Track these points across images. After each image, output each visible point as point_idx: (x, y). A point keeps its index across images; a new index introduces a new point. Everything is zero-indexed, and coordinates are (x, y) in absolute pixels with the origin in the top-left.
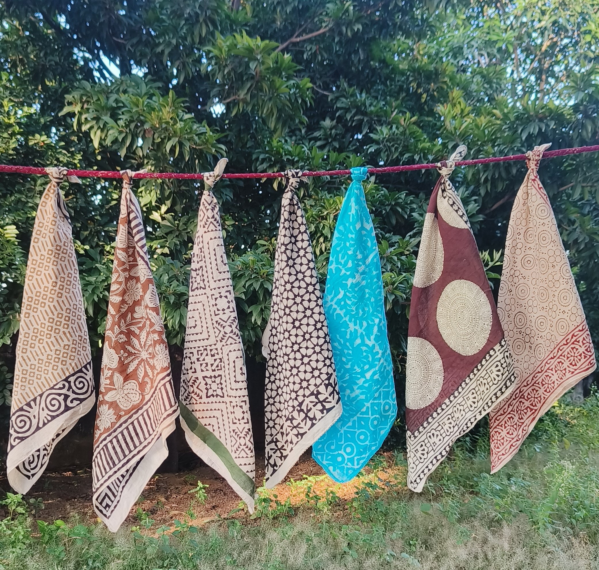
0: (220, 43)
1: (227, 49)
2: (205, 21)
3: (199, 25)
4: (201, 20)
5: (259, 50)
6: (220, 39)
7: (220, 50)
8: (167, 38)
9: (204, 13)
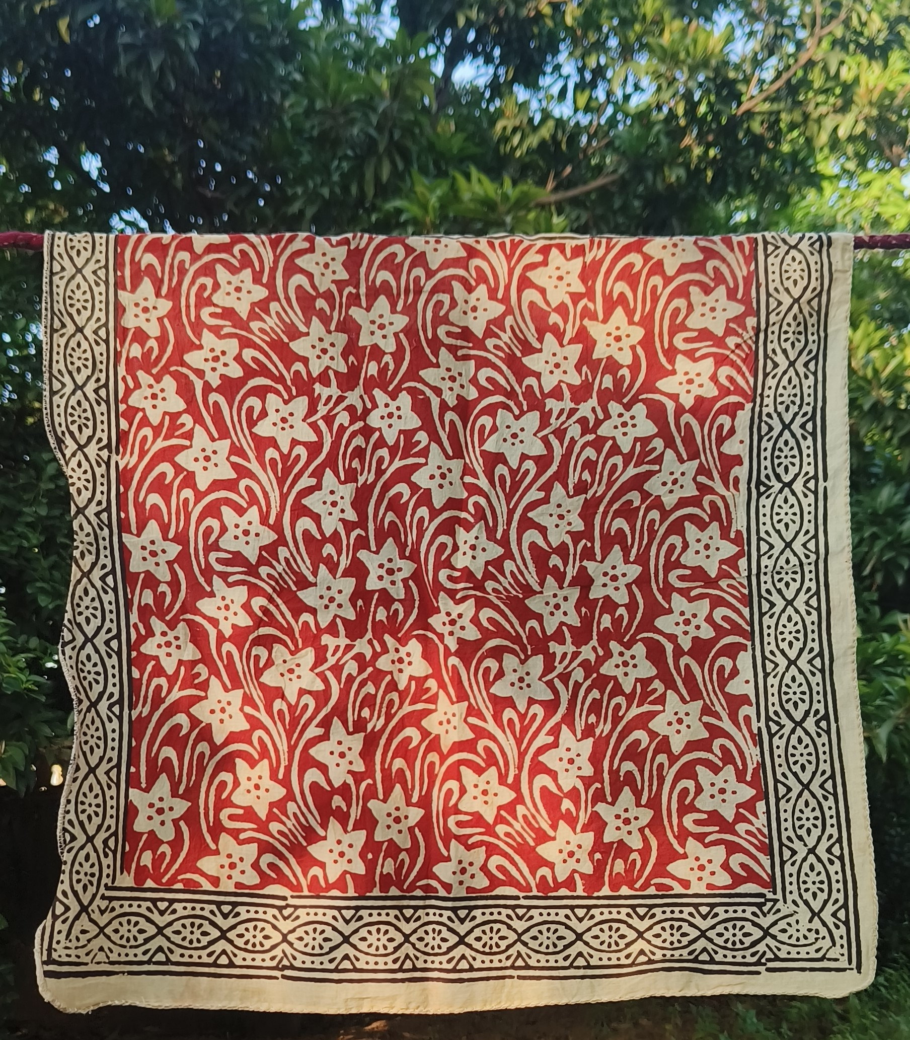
0: (423, 194)
1: (437, 205)
2: (389, 152)
3: (373, 161)
4: (381, 148)
5: (508, 206)
6: (421, 184)
7: (424, 207)
8: (311, 184)
9: (387, 135)
